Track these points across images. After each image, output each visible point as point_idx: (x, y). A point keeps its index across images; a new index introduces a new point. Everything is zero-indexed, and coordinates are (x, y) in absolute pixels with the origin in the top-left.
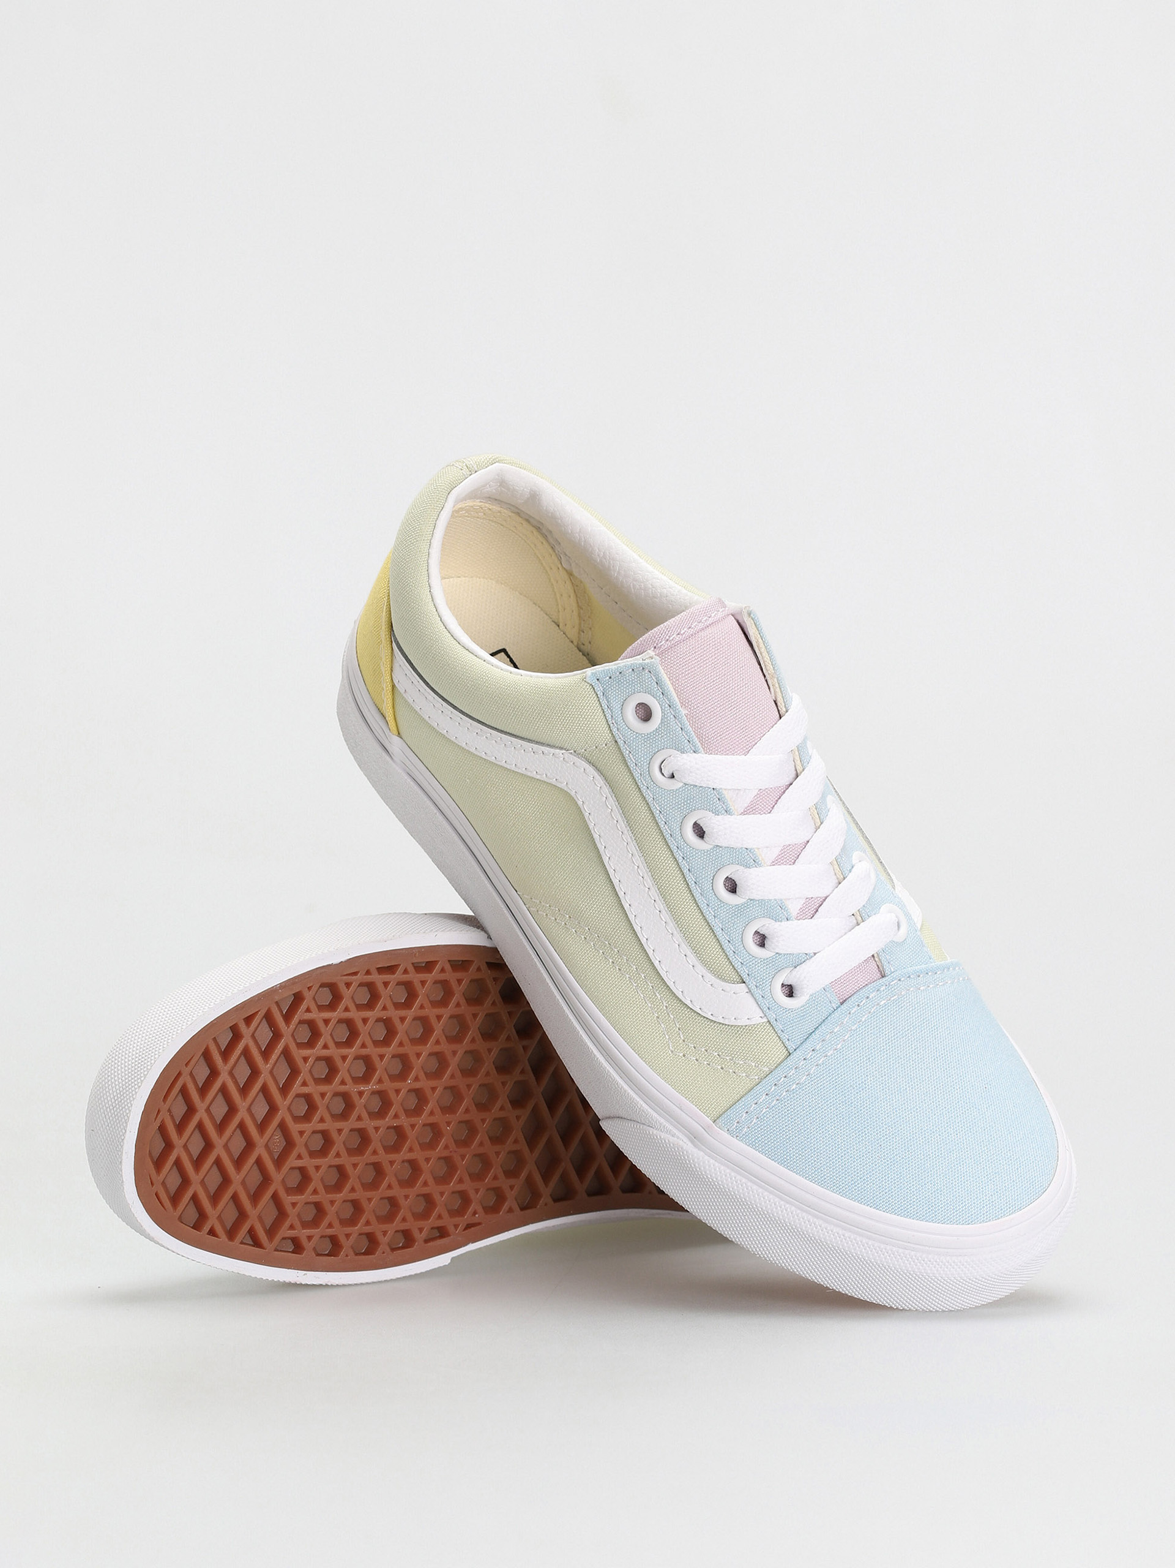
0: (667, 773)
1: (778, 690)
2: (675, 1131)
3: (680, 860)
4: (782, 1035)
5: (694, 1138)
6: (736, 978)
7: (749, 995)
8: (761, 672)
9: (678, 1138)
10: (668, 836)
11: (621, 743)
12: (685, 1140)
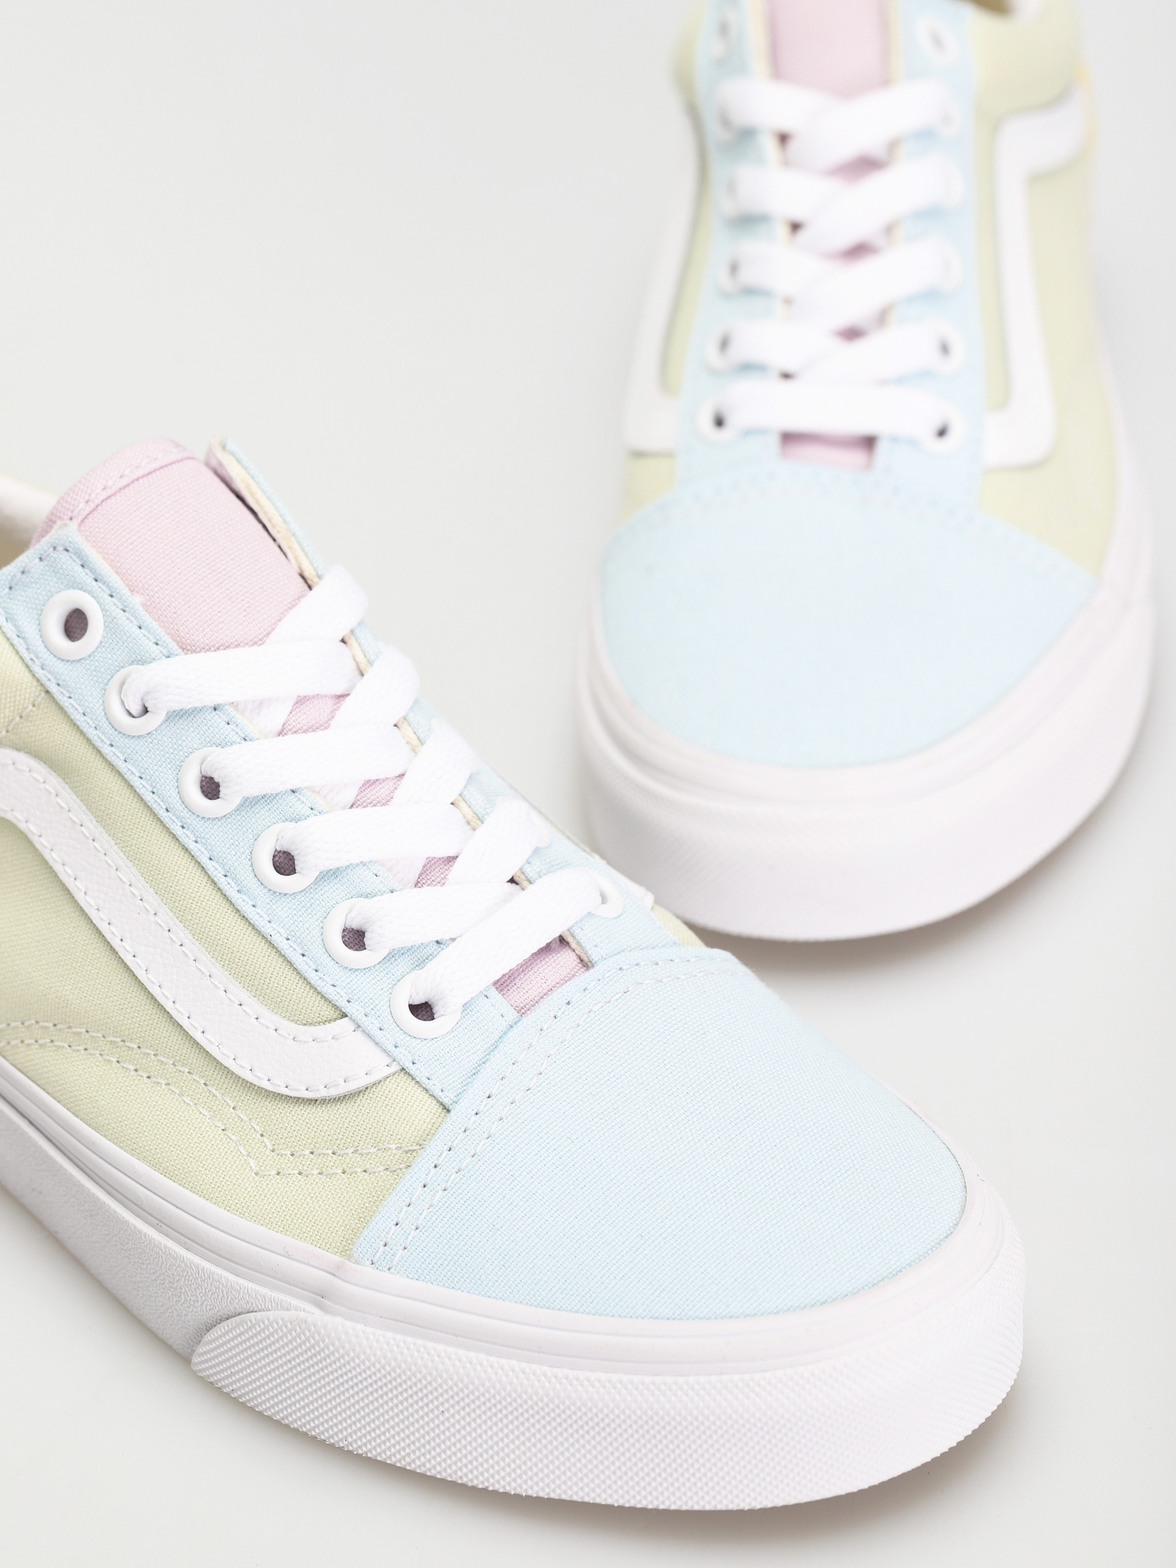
0: (135, 709)
1: (299, 552)
2: (294, 1302)
3: (192, 846)
4: (429, 1085)
5: (321, 1297)
6: (329, 1012)
7: (359, 1033)
8: (265, 534)
9: (296, 1309)
10: (162, 814)
11: (54, 689)
12: (310, 1308)
